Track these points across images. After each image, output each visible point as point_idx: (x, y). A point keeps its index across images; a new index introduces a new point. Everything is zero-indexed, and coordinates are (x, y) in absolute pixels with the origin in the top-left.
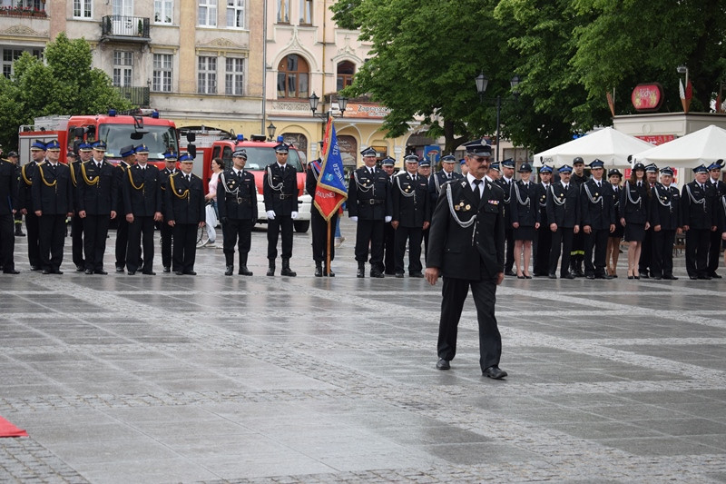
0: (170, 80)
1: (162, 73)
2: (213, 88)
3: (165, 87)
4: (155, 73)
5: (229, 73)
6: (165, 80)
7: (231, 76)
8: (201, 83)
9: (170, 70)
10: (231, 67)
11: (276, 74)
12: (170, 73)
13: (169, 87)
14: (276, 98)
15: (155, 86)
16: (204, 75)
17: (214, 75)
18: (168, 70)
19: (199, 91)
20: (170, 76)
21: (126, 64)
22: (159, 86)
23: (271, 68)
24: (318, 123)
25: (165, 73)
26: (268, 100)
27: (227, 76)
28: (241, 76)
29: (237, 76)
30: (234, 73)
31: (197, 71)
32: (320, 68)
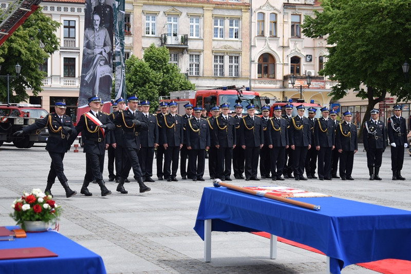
0: (198, 69)
1: (194, 65)
2: (222, 73)
3: (196, 73)
4: (190, 65)
5: (231, 64)
6: (196, 69)
7: (232, 66)
8: (216, 70)
9: (198, 63)
10: (232, 61)
11: (257, 65)
12: (198, 65)
13: (198, 73)
14: (257, 78)
15: (190, 72)
16: (217, 66)
17: (223, 66)
18: (197, 63)
19: (215, 75)
20: (198, 67)
21: (174, 61)
22: (192, 72)
23: (254, 61)
24: (280, 92)
25: (196, 65)
26: (253, 79)
27: (230, 66)
28: (238, 66)
29: (235, 66)
30: (234, 64)
31: (214, 64)
32: (281, 60)
